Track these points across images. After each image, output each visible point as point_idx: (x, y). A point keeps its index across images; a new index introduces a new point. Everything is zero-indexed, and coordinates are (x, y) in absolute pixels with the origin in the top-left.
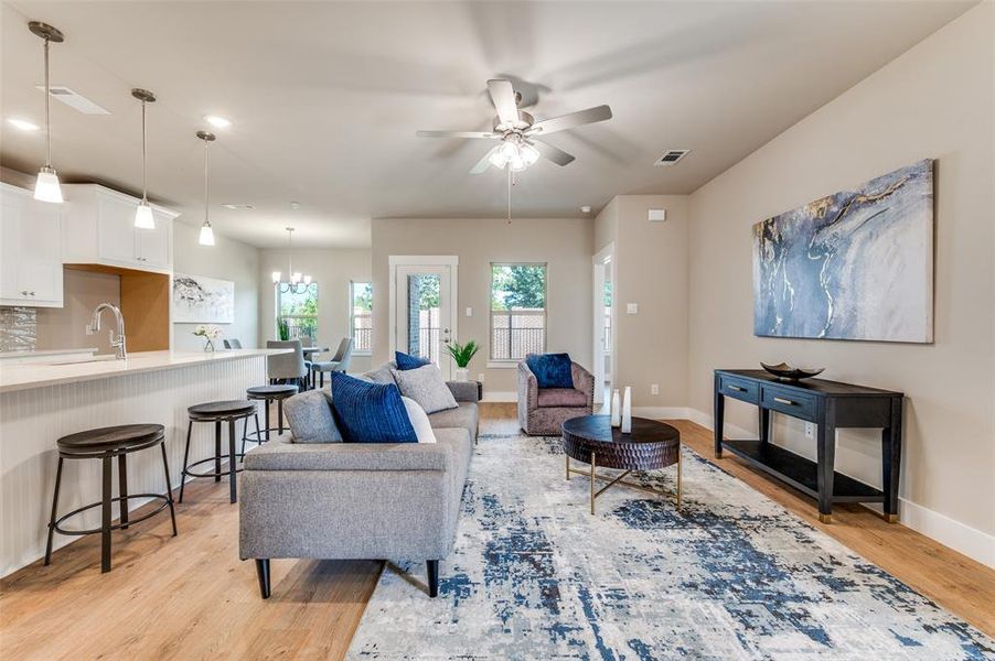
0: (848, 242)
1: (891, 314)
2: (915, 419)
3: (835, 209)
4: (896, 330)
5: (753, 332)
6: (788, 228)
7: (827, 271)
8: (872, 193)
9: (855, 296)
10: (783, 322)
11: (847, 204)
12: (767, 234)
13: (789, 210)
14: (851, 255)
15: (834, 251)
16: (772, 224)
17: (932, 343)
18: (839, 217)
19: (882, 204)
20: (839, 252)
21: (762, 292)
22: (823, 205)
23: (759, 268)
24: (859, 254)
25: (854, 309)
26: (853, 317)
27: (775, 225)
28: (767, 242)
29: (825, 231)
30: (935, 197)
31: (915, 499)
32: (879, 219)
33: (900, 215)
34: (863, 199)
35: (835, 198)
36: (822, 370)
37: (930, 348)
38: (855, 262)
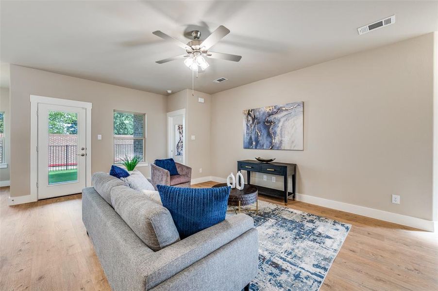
0: (279, 121)
1: (293, 142)
2: (299, 171)
3: (275, 110)
4: (294, 147)
5: (243, 147)
6: (258, 113)
7: (272, 129)
8: (287, 107)
10: (256, 144)
11: (279, 109)
12: (249, 114)
13: (258, 107)
14: (280, 125)
15: (275, 123)
16: (251, 111)
17: (303, 150)
18: (276, 113)
19: (290, 111)
20: (276, 123)
21: (247, 133)
22: (271, 108)
23: (246, 125)
24: (283, 125)
25: (281, 140)
26: (281, 143)
27: (253, 111)
28: (249, 117)
29: (271, 116)
30: (303, 111)
31: (299, 193)
32: (289, 115)
33: (295, 115)
34: (284, 109)
35: (275, 107)
36: (275, 159)
37: (302, 151)
38: (282, 127)
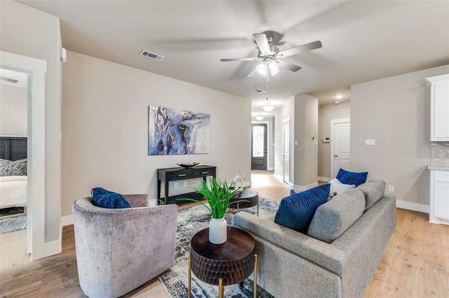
0: (193, 127)
1: (203, 147)
3: (190, 116)
4: (204, 150)
6: (171, 114)
7: (187, 133)
8: (200, 116)
9: (195, 142)
10: (168, 149)
11: (193, 116)
12: (159, 112)
13: (172, 108)
14: (194, 130)
15: (189, 128)
18: (191, 119)
19: (201, 120)
21: (156, 136)
22: (186, 113)
23: (154, 125)
24: (196, 131)
25: (195, 145)
26: (194, 147)
27: (164, 110)
28: (159, 116)
29: (186, 121)
32: (201, 124)
33: (205, 125)
34: (197, 117)
35: (190, 113)
38: (195, 133)
